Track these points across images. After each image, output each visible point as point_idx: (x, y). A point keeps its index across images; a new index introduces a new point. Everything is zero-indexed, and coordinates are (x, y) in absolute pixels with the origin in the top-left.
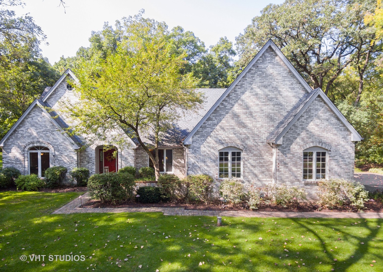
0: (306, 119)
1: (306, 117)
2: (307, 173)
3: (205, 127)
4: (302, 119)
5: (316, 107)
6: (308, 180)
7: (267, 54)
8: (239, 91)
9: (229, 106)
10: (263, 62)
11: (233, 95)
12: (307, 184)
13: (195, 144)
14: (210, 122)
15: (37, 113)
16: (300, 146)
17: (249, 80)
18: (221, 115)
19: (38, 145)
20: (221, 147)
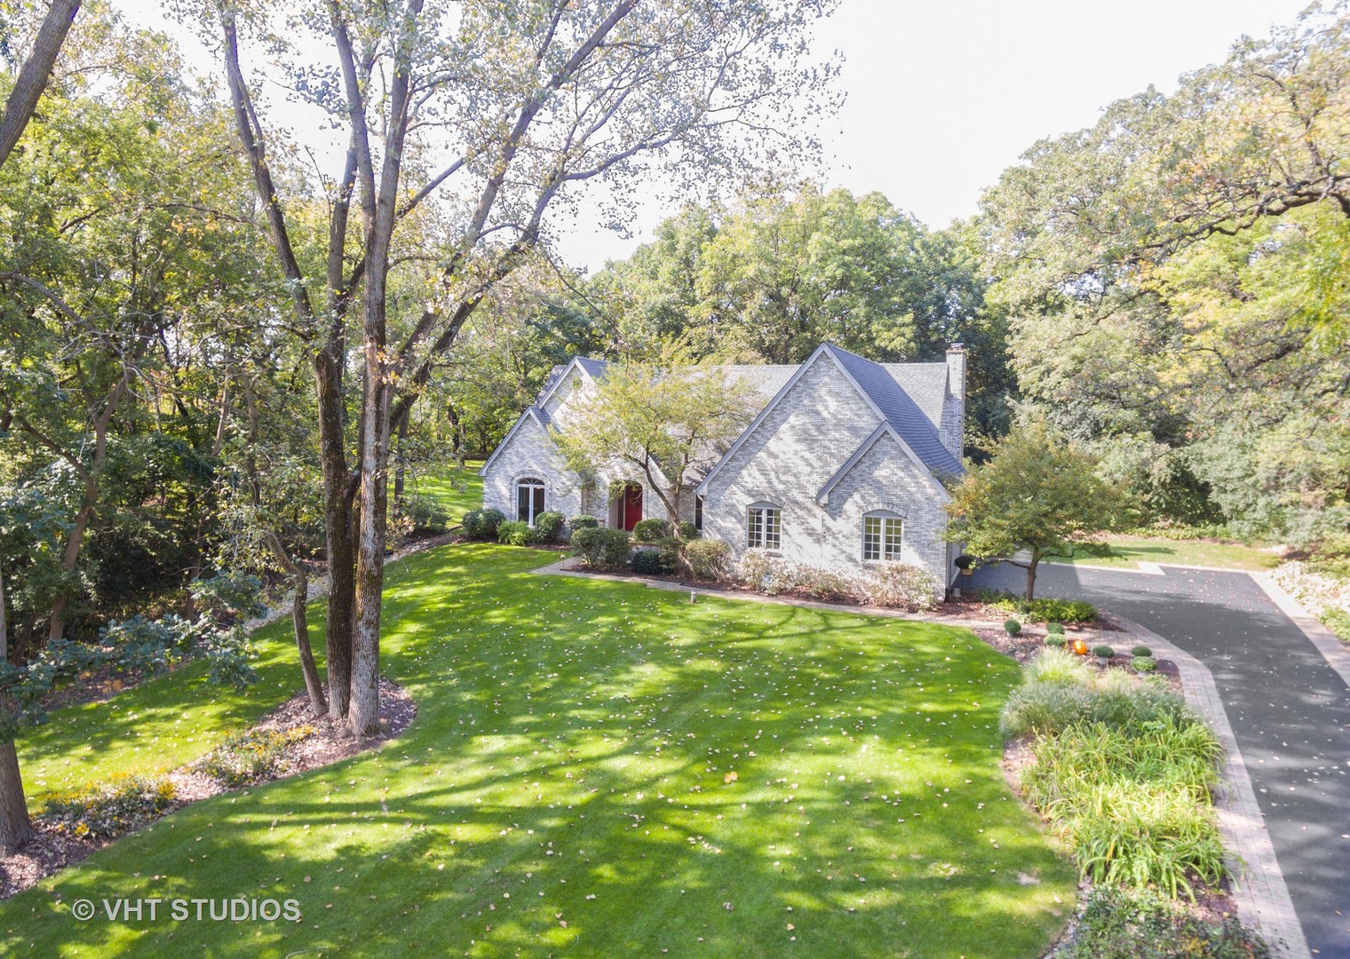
0: (869, 467)
1: (868, 463)
2: (870, 550)
3: (728, 471)
4: (862, 467)
5: (885, 449)
6: (871, 561)
7: (821, 363)
8: (778, 418)
9: (762, 440)
10: (815, 375)
11: (770, 424)
12: (867, 567)
13: (712, 495)
14: (735, 463)
15: (530, 428)
16: (860, 507)
17: (793, 402)
18: (751, 453)
19: (530, 476)
20: (751, 501)
